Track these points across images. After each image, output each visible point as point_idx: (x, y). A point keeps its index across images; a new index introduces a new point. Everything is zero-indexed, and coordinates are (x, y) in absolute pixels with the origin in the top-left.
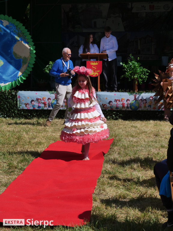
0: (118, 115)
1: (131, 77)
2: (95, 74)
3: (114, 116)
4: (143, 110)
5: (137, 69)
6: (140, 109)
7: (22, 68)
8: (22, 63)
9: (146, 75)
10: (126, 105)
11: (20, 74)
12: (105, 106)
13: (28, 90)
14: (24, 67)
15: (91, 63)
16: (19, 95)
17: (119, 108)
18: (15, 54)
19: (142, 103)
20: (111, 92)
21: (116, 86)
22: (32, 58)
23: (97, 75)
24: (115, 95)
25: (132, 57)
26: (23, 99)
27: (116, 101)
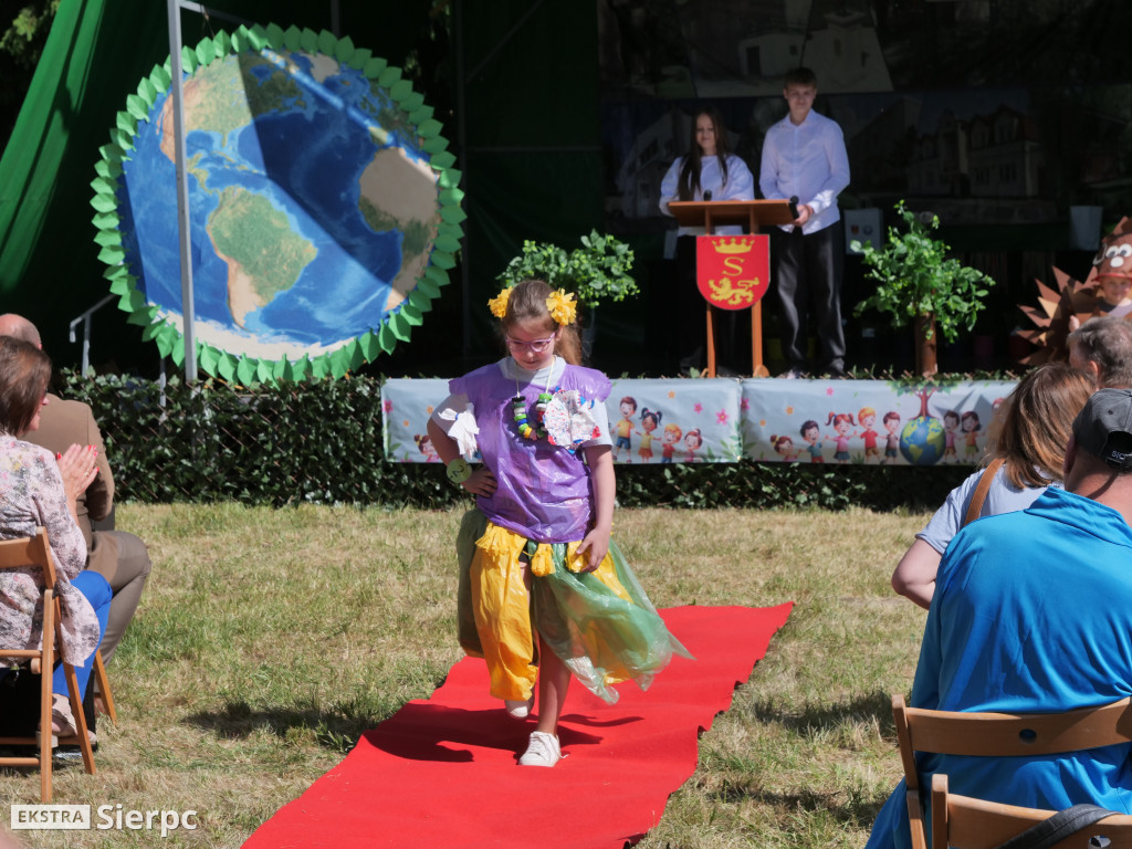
0: (844, 486)
1: (902, 308)
2: (737, 297)
3: (826, 490)
4: (962, 463)
5: (929, 270)
6: (950, 459)
7: (402, 272)
8: (401, 249)
9: (978, 298)
10: (881, 443)
11: (394, 299)
12: (784, 446)
13: (429, 375)
14: (412, 269)
15: (719, 244)
16: (387, 397)
17: (850, 454)
18: (371, 207)
19: (957, 431)
20: (810, 377)
21: (838, 352)
22: (449, 224)
23: (750, 300)
24: (830, 392)
25: (909, 215)
26: (407, 415)
27: (835, 420)
